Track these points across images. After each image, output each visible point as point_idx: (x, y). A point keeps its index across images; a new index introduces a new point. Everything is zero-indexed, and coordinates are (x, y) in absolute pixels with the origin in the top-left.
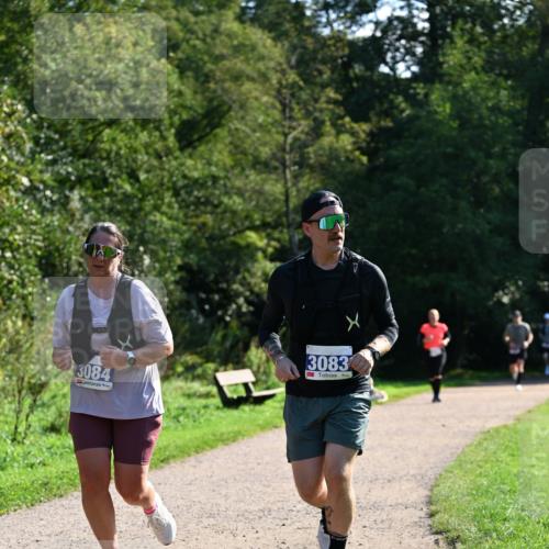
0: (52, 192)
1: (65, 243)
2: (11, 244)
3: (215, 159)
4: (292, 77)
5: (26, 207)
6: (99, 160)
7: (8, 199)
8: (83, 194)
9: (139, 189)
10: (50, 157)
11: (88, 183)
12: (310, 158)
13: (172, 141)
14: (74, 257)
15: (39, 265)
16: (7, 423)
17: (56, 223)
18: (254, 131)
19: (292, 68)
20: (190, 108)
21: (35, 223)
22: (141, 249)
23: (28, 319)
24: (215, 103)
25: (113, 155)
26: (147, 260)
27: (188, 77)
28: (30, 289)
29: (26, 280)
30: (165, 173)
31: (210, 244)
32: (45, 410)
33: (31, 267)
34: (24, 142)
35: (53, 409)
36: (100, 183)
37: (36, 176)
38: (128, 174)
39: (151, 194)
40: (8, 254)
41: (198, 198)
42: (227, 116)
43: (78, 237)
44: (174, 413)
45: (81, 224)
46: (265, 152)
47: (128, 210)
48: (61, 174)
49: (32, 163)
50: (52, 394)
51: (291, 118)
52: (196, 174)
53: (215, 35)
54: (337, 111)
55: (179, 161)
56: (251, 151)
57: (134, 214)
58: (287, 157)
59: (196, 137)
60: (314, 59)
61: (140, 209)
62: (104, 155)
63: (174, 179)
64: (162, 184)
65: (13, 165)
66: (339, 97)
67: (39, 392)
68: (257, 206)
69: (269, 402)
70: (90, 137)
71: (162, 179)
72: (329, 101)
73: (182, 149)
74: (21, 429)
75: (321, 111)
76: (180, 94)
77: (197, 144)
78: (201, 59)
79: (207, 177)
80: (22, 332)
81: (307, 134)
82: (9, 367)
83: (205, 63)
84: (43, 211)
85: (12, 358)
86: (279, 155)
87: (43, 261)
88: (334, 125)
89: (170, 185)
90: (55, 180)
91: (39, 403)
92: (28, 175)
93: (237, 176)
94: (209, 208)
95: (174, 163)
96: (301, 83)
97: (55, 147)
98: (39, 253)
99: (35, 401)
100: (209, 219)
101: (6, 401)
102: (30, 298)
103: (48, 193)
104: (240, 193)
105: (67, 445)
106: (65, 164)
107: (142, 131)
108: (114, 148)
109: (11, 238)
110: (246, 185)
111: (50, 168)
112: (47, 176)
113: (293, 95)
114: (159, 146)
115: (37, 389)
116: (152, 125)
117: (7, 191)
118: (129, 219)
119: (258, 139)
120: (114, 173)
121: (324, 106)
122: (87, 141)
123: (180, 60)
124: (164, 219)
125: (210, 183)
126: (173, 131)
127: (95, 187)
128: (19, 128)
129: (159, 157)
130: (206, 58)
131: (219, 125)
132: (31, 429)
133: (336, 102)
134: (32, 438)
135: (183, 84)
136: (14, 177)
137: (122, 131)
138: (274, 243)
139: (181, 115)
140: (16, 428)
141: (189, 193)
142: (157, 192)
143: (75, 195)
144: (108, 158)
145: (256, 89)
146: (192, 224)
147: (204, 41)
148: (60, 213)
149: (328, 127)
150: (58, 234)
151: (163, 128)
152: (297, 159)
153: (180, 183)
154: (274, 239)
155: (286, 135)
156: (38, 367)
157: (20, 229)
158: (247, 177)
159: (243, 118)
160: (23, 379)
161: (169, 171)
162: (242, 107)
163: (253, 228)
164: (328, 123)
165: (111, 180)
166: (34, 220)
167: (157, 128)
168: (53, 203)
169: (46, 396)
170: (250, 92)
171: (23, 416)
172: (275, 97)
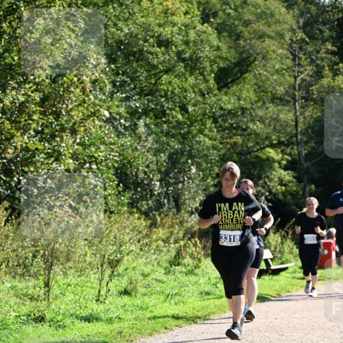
0: (125, 121)
1: (135, 158)
2: (97, 159)
3: (244, 96)
4: (300, 35)
5: (106, 132)
6: (159, 97)
7: (94, 127)
8: (148, 122)
9: (188, 118)
10: (124, 95)
11: (152, 114)
12: (314, 94)
13: (212, 82)
14: (141, 168)
15: (116, 175)
16: (93, 288)
17: (129, 143)
18: (272, 75)
19: (300, 28)
20: (226, 59)
21: (114, 144)
22: (190, 161)
23: (108, 213)
24: (245, 56)
25: (169, 93)
26: (194, 170)
27: (223, 37)
28: (110, 192)
29: (107, 185)
30: (207, 106)
31: (240, 158)
32: (120, 279)
33: (110, 176)
34: (106, 86)
35: (126, 277)
36: (160, 114)
37: (114, 110)
38: (180, 107)
39: (196, 121)
40: (94, 166)
41: (232, 125)
42: (253, 65)
43: (144, 153)
44: (213, 281)
45: (146, 144)
46: (281, 90)
47: (180, 133)
48: (132, 108)
49: (112, 100)
50: (125, 267)
51: (299, 65)
52: (229, 107)
53: (244, 5)
54: (334, 59)
55: (217, 97)
56: (270, 90)
57: (184, 137)
58: (297, 94)
59: (230, 80)
60: (316, 21)
61: (189, 132)
62: (163, 93)
63: (214, 110)
64: (205, 114)
65: (97, 102)
66: (335, 49)
67: (116, 266)
68: (274, 129)
69: (283, 273)
70: (153, 81)
71: (205, 110)
72: (328, 52)
73: (219, 89)
74: (103, 292)
75: (322, 59)
76: (218, 48)
77: (230, 85)
78: (233, 24)
79: (238, 108)
80: (104, 222)
81: (311, 76)
82: (94, 248)
83: (236, 26)
84: (119, 134)
85: (96, 241)
86: (291, 92)
87: (119, 171)
88: (331, 69)
89: (211, 115)
90: (127, 113)
91: (115, 273)
92: (108, 109)
93: (259, 107)
94: (239, 132)
95: (213, 98)
96: (307, 39)
97: (127, 88)
98: (116, 165)
99: (113, 272)
100: (239, 139)
101: (92, 272)
102: (110, 197)
103: (122, 121)
104: (262, 120)
105: (136, 304)
106: (135, 100)
107: (190, 76)
108: (170, 88)
109: (96, 155)
110: (266, 114)
111: (124, 103)
112: (122, 110)
113: (301, 49)
114: (203, 86)
115: (114, 264)
116: (198, 72)
117: (93, 121)
118: (181, 140)
119: (276, 81)
120: (170, 107)
121: (324, 55)
122: (151, 83)
123: (218, 24)
124: (207, 140)
125: (239, 113)
126: (213, 75)
127: (156, 117)
128: (102, 75)
129: (203, 95)
130: (236, 23)
131: (247, 71)
132: (110, 293)
133: (333, 53)
134: (111, 299)
135: (220, 41)
136: (98, 110)
137: (176, 77)
138: (286, 157)
139: (218, 64)
140: (99, 292)
141: (225, 121)
142: (201, 120)
143: (141, 123)
144: (166, 96)
145: (274, 45)
146: (227, 143)
147: (236, 10)
148: (131, 137)
149: (327, 71)
150: (130, 152)
151: (206, 73)
152: (304, 95)
153: (218, 114)
154: (287, 154)
155: (295, 78)
156: (115, 248)
157: (103, 148)
158: (267, 108)
159: (264, 66)
160: (104, 256)
161: (209, 105)
162: (264, 58)
163: (272, 146)
164: (327, 68)
165: (168, 112)
166: (113, 141)
167: (202, 74)
168: (125, 128)
169: (120, 269)
170: (269, 47)
171: (104, 283)
172: (288, 49)
